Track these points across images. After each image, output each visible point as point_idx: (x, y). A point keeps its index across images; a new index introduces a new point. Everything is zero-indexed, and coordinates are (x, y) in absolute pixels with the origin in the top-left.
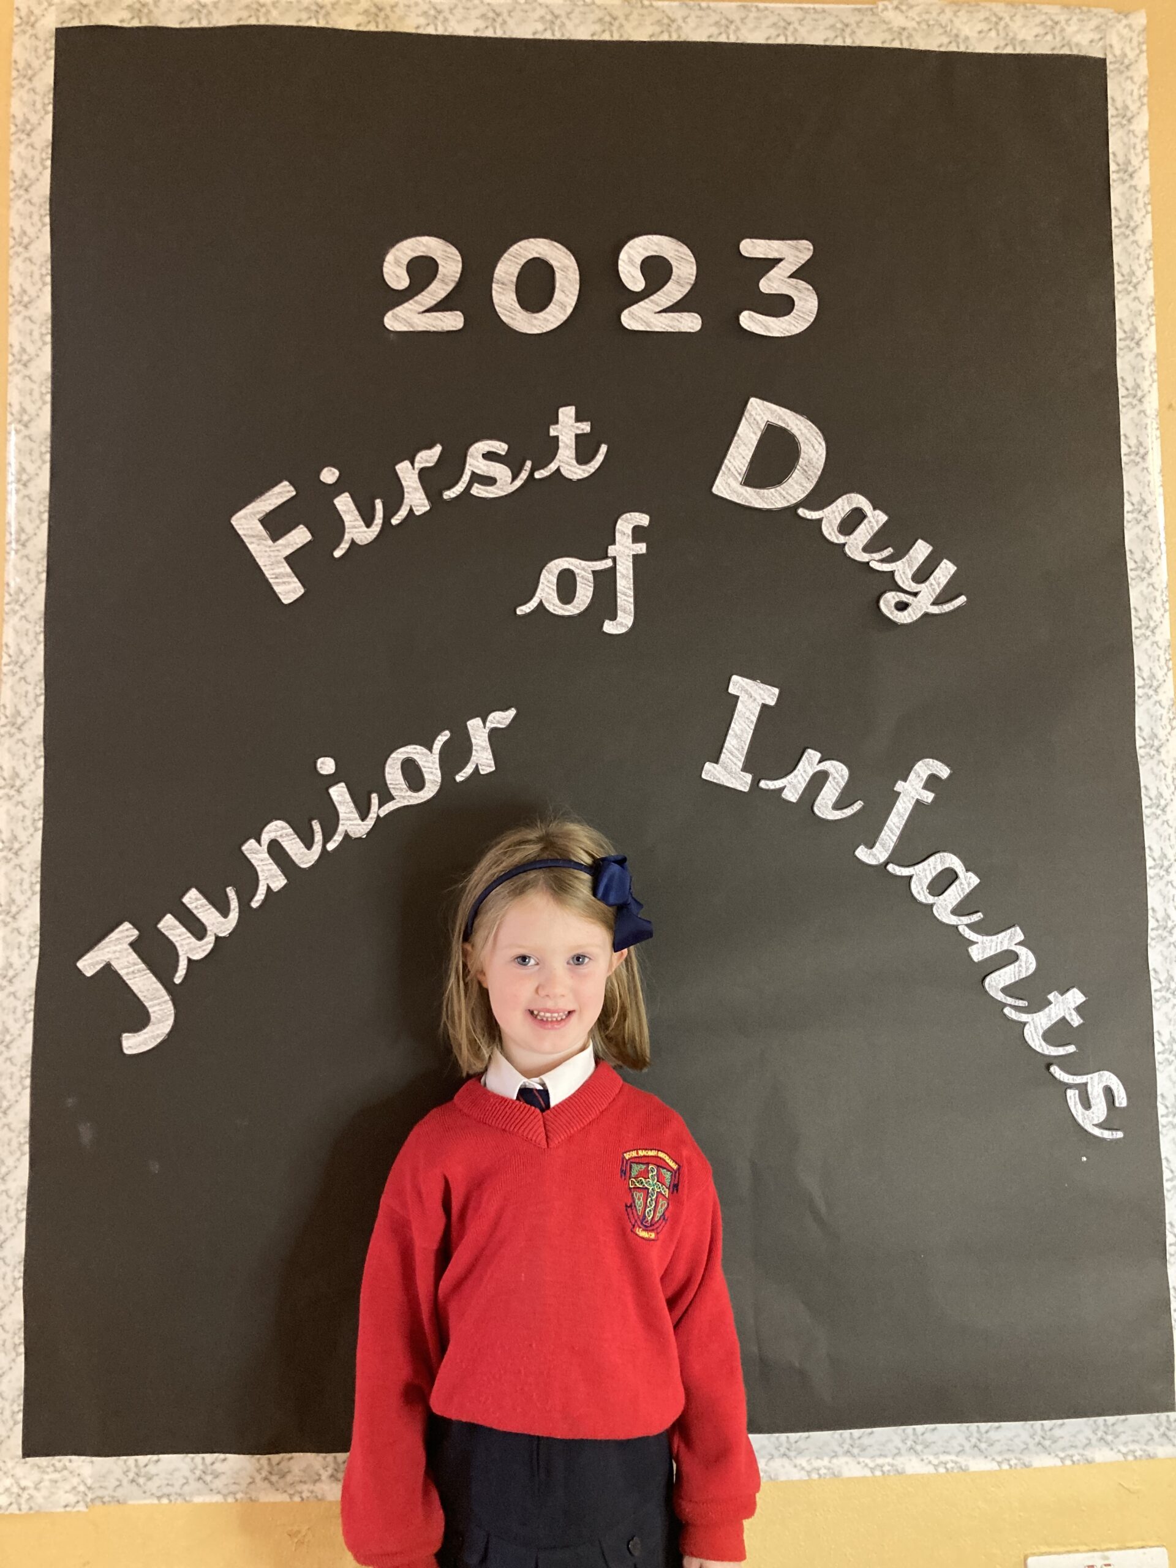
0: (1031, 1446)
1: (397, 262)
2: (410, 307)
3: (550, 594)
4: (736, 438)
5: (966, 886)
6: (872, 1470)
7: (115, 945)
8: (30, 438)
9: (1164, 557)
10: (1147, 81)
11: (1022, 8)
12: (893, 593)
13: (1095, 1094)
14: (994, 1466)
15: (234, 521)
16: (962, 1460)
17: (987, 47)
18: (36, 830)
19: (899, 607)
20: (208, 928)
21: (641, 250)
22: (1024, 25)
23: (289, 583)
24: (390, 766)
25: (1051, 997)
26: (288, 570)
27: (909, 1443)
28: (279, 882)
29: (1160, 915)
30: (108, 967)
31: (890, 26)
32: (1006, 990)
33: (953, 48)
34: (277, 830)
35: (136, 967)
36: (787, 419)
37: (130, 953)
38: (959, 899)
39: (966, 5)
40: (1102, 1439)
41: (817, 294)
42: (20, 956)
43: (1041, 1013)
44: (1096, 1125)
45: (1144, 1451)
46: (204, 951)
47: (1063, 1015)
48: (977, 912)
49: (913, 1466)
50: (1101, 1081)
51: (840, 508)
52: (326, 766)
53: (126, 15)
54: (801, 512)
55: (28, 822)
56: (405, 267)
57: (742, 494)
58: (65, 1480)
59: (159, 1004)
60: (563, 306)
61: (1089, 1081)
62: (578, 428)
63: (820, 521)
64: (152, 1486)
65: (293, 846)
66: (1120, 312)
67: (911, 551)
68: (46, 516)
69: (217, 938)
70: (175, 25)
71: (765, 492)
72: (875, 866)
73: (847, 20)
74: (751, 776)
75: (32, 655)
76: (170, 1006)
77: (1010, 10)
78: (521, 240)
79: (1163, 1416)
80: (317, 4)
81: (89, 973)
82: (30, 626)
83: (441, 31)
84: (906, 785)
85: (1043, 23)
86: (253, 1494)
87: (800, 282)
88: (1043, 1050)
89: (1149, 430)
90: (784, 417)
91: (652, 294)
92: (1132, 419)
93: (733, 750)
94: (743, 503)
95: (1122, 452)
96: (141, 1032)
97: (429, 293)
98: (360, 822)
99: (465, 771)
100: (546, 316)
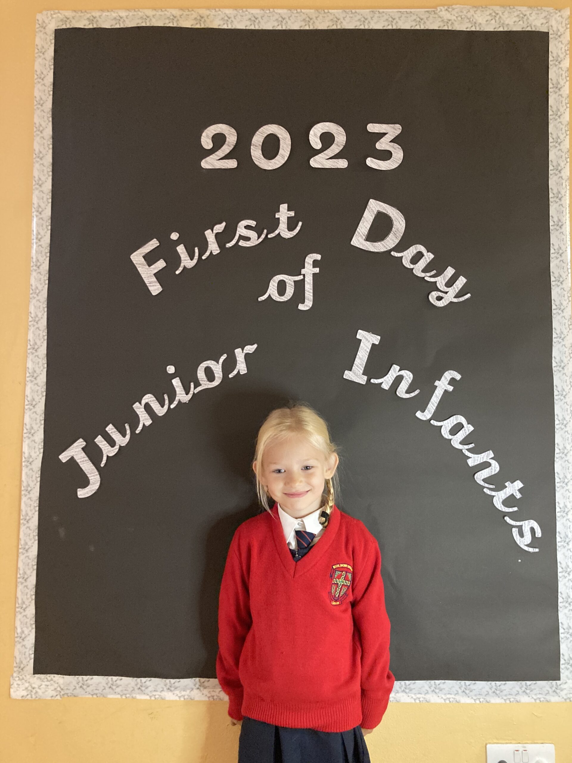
0: (490, 693)
1: (207, 136)
2: (213, 157)
3: (274, 291)
4: (363, 218)
5: (467, 431)
6: (415, 700)
7: (76, 449)
8: (42, 219)
9: (570, 275)
10: (569, 43)
11: (508, 8)
12: (436, 292)
13: (526, 530)
14: (473, 702)
15: (132, 257)
16: (457, 698)
17: (490, 28)
18: (43, 396)
19: (438, 299)
20: (117, 442)
21: (320, 130)
22: (509, 17)
23: (155, 286)
24: (200, 370)
25: (507, 484)
26: (154, 279)
27: (432, 688)
28: (148, 422)
29: (561, 447)
30: (72, 459)
31: (442, 19)
32: (484, 480)
33: (473, 29)
34: (149, 398)
35: (85, 459)
36: (387, 209)
37: (82, 453)
38: (464, 437)
39: (480, 8)
40: (524, 691)
41: (403, 150)
42: (35, 453)
43: (501, 492)
44: (527, 545)
45: (545, 698)
46: (114, 452)
47: (512, 493)
48: (471, 444)
49: (434, 699)
50: (529, 525)
51: (411, 251)
52: (171, 369)
54: (393, 253)
55: (40, 392)
56: (211, 138)
57: (365, 245)
58: (51, 685)
59: (94, 476)
60: (283, 156)
61: (523, 524)
62: (289, 214)
63: (402, 257)
64: (89, 689)
65: (155, 406)
66: (551, 156)
67: (445, 272)
68: (48, 255)
69: (120, 447)
70: (109, 27)
71: (376, 244)
72: (425, 421)
73: (422, 17)
74: (366, 377)
75: (42, 318)
76: (98, 476)
77: (502, 9)
78: (263, 126)
79: (554, 682)
80: (173, 16)
81: (64, 461)
82: (40, 304)
83: (230, 27)
84: (440, 382)
85: (518, 16)
86: (134, 695)
87: (395, 144)
88: (502, 509)
89: (564, 213)
90: (386, 208)
91: (325, 150)
92: (556, 209)
93: (358, 365)
94: (365, 249)
95: (550, 224)
96: (86, 488)
97: (222, 151)
98: (186, 395)
99: (233, 373)
100: (275, 161)
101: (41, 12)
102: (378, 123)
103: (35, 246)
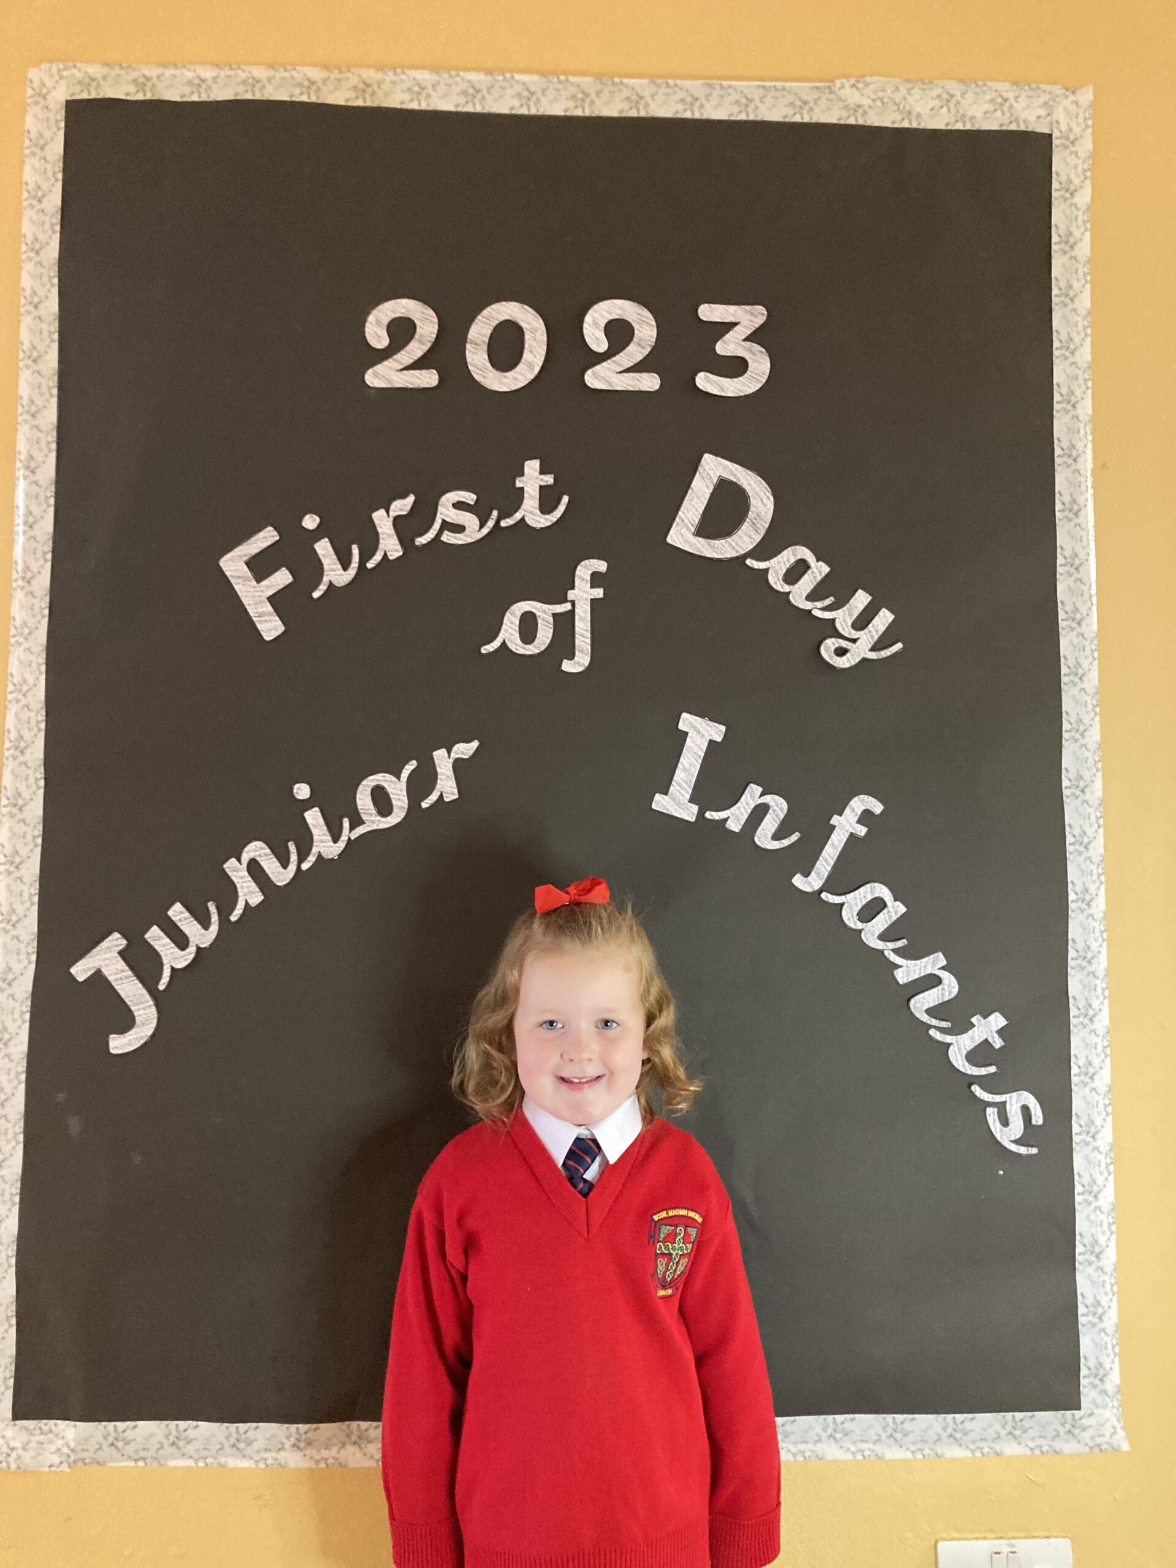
0: (944, 1438)
1: (378, 323)
2: (389, 365)
3: (512, 635)
4: (690, 491)
5: (893, 914)
6: (794, 1455)
7: (106, 953)
8: (36, 483)
9: (1095, 608)
10: (1093, 155)
11: (973, 85)
12: (833, 639)
13: (1013, 1112)
14: (909, 1456)
15: (222, 563)
16: (879, 1449)
17: (938, 123)
18: (36, 846)
19: (839, 652)
20: (190, 940)
21: (605, 315)
22: (975, 102)
23: (271, 621)
24: (361, 793)
25: (974, 1020)
26: (270, 609)
27: (830, 1431)
28: (256, 899)
29: (1080, 945)
30: (98, 973)
31: (846, 103)
32: (930, 1012)
33: (905, 124)
34: (257, 850)
35: (124, 974)
36: (738, 475)
37: (118, 961)
38: (886, 926)
39: (919, 82)
40: (1010, 1433)
41: (770, 357)
42: (19, 962)
43: (964, 1035)
44: (1013, 1141)
45: (1051, 1446)
46: (186, 960)
47: (985, 1037)
48: (902, 938)
49: (832, 1452)
50: (1020, 1101)
51: (785, 559)
52: (302, 791)
53: (132, 89)
54: (749, 562)
55: (29, 838)
56: (385, 328)
57: (694, 544)
58: (50, 1442)
59: (144, 1009)
60: (530, 366)
61: (1008, 1100)
62: (542, 480)
63: (766, 571)
64: (129, 1450)
65: (271, 865)
66: (1058, 376)
67: (851, 601)
68: (49, 556)
69: (198, 948)
70: (176, 98)
71: (716, 542)
72: (810, 893)
73: (805, 98)
74: (697, 807)
75: (35, 685)
76: (154, 1010)
77: (962, 87)
78: (494, 303)
79: (1069, 1413)
80: (308, 80)
81: (81, 979)
82: (33, 658)
83: (424, 106)
84: (841, 819)
85: (992, 100)
86: (222, 1460)
87: (754, 344)
88: (966, 1069)
89: (1083, 488)
90: (736, 472)
91: (614, 355)
92: (1067, 478)
93: (682, 782)
94: (695, 552)
95: (1057, 508)
96: (126, 1034)
97: (408, 353)
98: (332, 844)
99: (430, 797)
100: (515, 375)
101: (37, 65)
102: (721, 303)
103: (20, 539)
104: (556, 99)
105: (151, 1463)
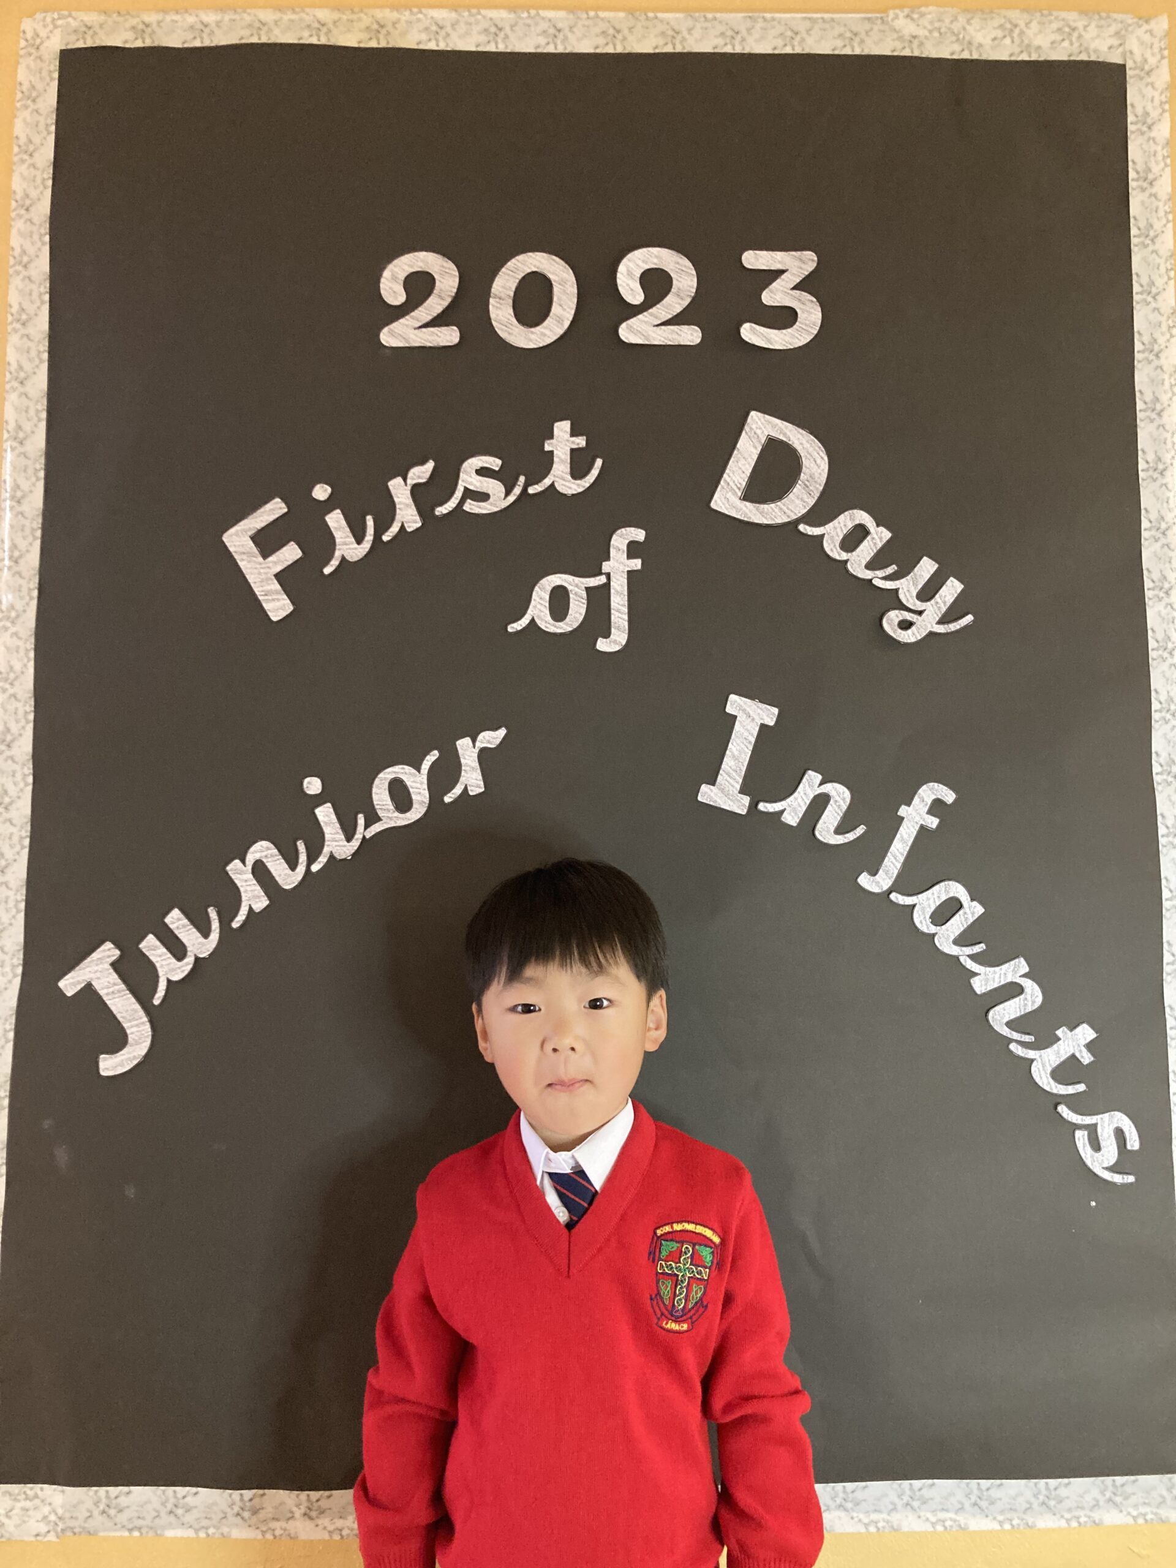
0: (1035, 1506)
1: (394, 278)
2: (407, 323)
3: (542, 611)
4: (735, 452)
5: (970, 916)
6: (866, 1525)
7: (97, 965)
10: (1169, 88)
11: (1038, 14)
12: (897, 612)
13: (1105, 1135)
14: (997, 1527)
15: (226, 538)
16: (961, 1518)
17: (1002, 54)
18: (23, 847)
19: (904, 626)
20: (189, 949)
21: (641, 263)
22: (1040, 32)
23: (278, 600)
24: (377, 787)
25: (1059, 1033)
26: (278, 587)
27: (906, 1498)
28: (261, 903)
30: (89, 986)
31: (900, 34)
32: (1010, 1024)
33: (966, 55)
34: (262, 850)
35: (116, 987)
36: (788, 433)
37: (110, 974)
38: (962, 929)
39: (979, 12)
40: (1110, 1500)
41: (821, 306)
42: (4, 975)
43: (1048, 1050)
44: (1106, 1169)
45: (1156, 1514)
46: (183, 971)
47: (1072, 1052)
48: (980, 943)
49: (910, 1522)
50: (1112, 1122)
51: (842, 525)
53: (131, 36)
54: (802, 527)
55: (15, 840)
56: (402, 283)
57: (742, 510)
58: (35, 1509)
59: (137, 1026)
60: (560, 320)
61: (1100, 1122)
62: (573, 442)
63: (823, 536)
64: (122, 1518)
65: (278, 867)
66: (1139, 323)
67: (916, 569)
68: (39, 533)
69: (197, 959)
70: (177, 44)
71: (765, 507)
72: (878, 894)
73: (855, 29)
74: (749, 798)
75: (23, 673)
76: (148, 1027)
77: (1026, 16)
78: (519, 254)
80: (319, 22)
81: (69, 993)
82: (20, 643)
83: (442, 46)
84: (910, 809)
85: (1059, 30)
86: (225, 1530)
87: (803, 293)
88: (1051, 1089)
89: (1169, 445)
90: (786, 431)
91: (651, 307)
92: (1151, 434)
93: (731, 771)
94: (742, 519)
95: (1140, 467)
96: (118, 1054)
97: (426, 309)
98: (346, 843)
99: (453, 791)
100: (543, 330)
101: (31, 15)
102: (767, 249)
103: (8, 515)
104: (585, 36)
105: (147, 1532)
